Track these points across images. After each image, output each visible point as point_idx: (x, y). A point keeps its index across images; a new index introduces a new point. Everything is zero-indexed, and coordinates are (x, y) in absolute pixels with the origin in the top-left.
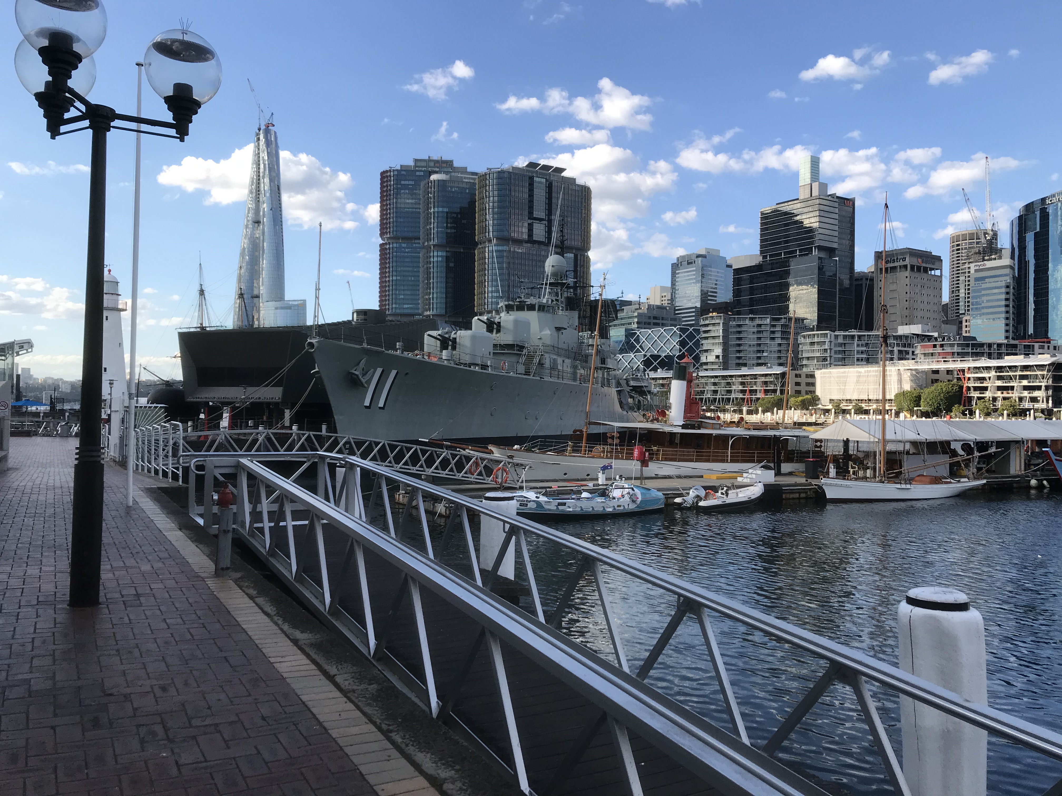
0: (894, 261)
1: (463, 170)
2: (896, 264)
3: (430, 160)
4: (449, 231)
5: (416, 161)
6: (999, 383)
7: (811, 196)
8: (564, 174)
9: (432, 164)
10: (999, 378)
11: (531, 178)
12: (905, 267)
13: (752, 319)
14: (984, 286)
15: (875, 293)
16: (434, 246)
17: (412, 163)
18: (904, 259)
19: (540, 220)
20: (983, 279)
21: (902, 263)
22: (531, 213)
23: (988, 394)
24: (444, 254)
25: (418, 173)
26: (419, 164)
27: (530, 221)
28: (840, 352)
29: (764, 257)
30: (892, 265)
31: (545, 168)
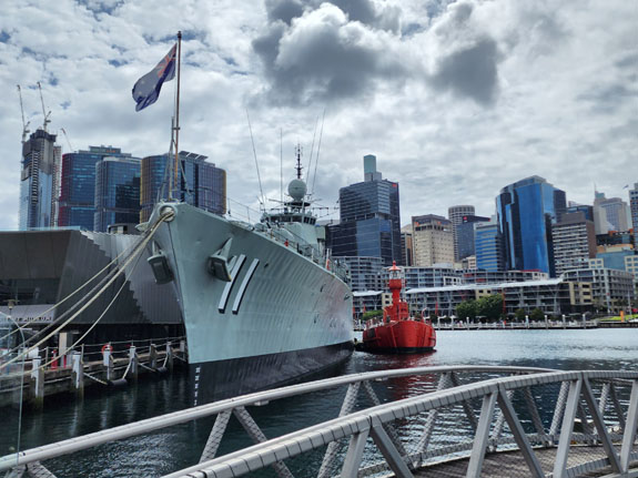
0: (424, 223)
1: (129, 156)
2: (425, 225)
3: (103, 148)
5: (92, 148)
6: (526, 298)
7: (372, 180)
8: (206, 160)
9: (104, 150)
10: (525, 294)
11: (183, 162)
12: (431, 226)
14: (483, 238)
16: (106, 208)
17: (88, 149)
18: (430, 222)
19: (190, 191)
20: (482, 233)
21: (429, 224)
22: (182, 186)
23: (519, 305)
24: (114, 215)
25: (93, 157)
26: (94, 150)
29: (344, 220)
30: (423, 225)
31: (193, 155)
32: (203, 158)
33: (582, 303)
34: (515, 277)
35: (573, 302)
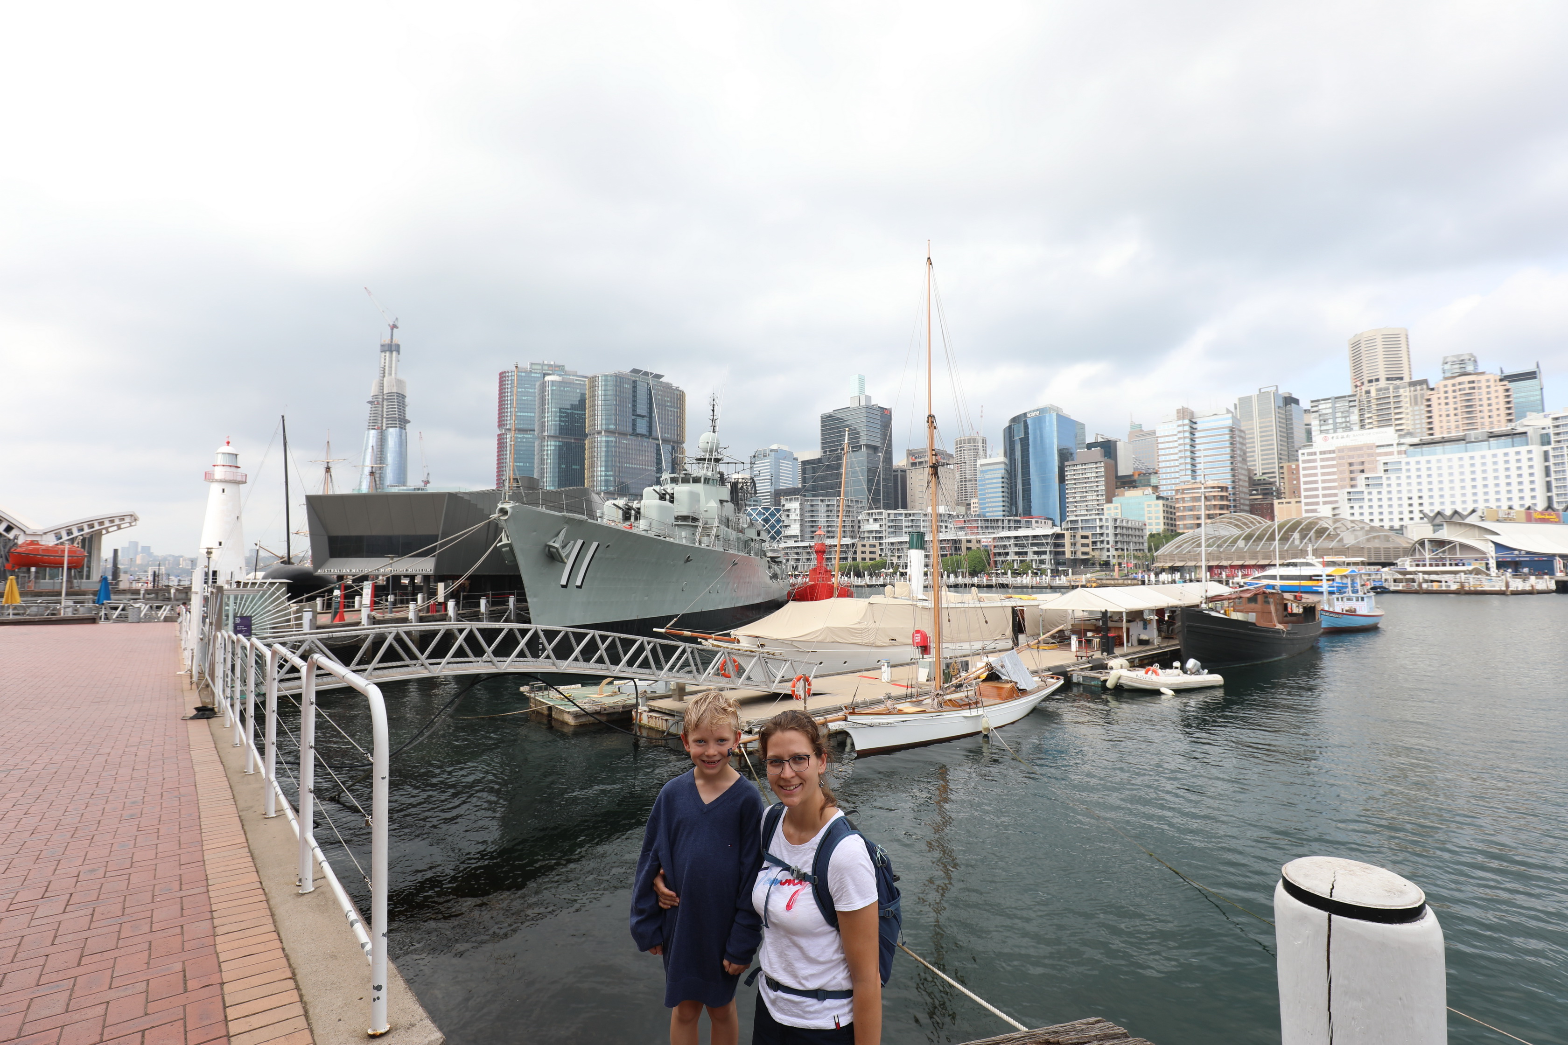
0: (921, 457)
1: (575, 374)
2: (922, 459)
3: (545, 365)
4: (563, 424)
5: (532, 364)
6: (1017, 549)
7: (860, 406)
8: (662, 380)
9: (546, 368)
10: (1016, 545)
11: (635, 382)
13: (822, 500)
14: (986, 477)
15: (908, 482)
16: (548, 436)
17: (528, 366)
18: (925, 456)
19: (643, 416)
20: (985, 471)
21: (925, 459)
22: (634, 410)
23: (1009, 558)
24: (557, 443)
25: (533, 375)
26: (534, 367)
27: (634, 417)
28: (892, 527)
29: (825, 452)
30: (917, 461)
31: (646, 374)
32: (659, 377)
33: (1080, 556)
34: (1012, 524)
35: (1068, 555)
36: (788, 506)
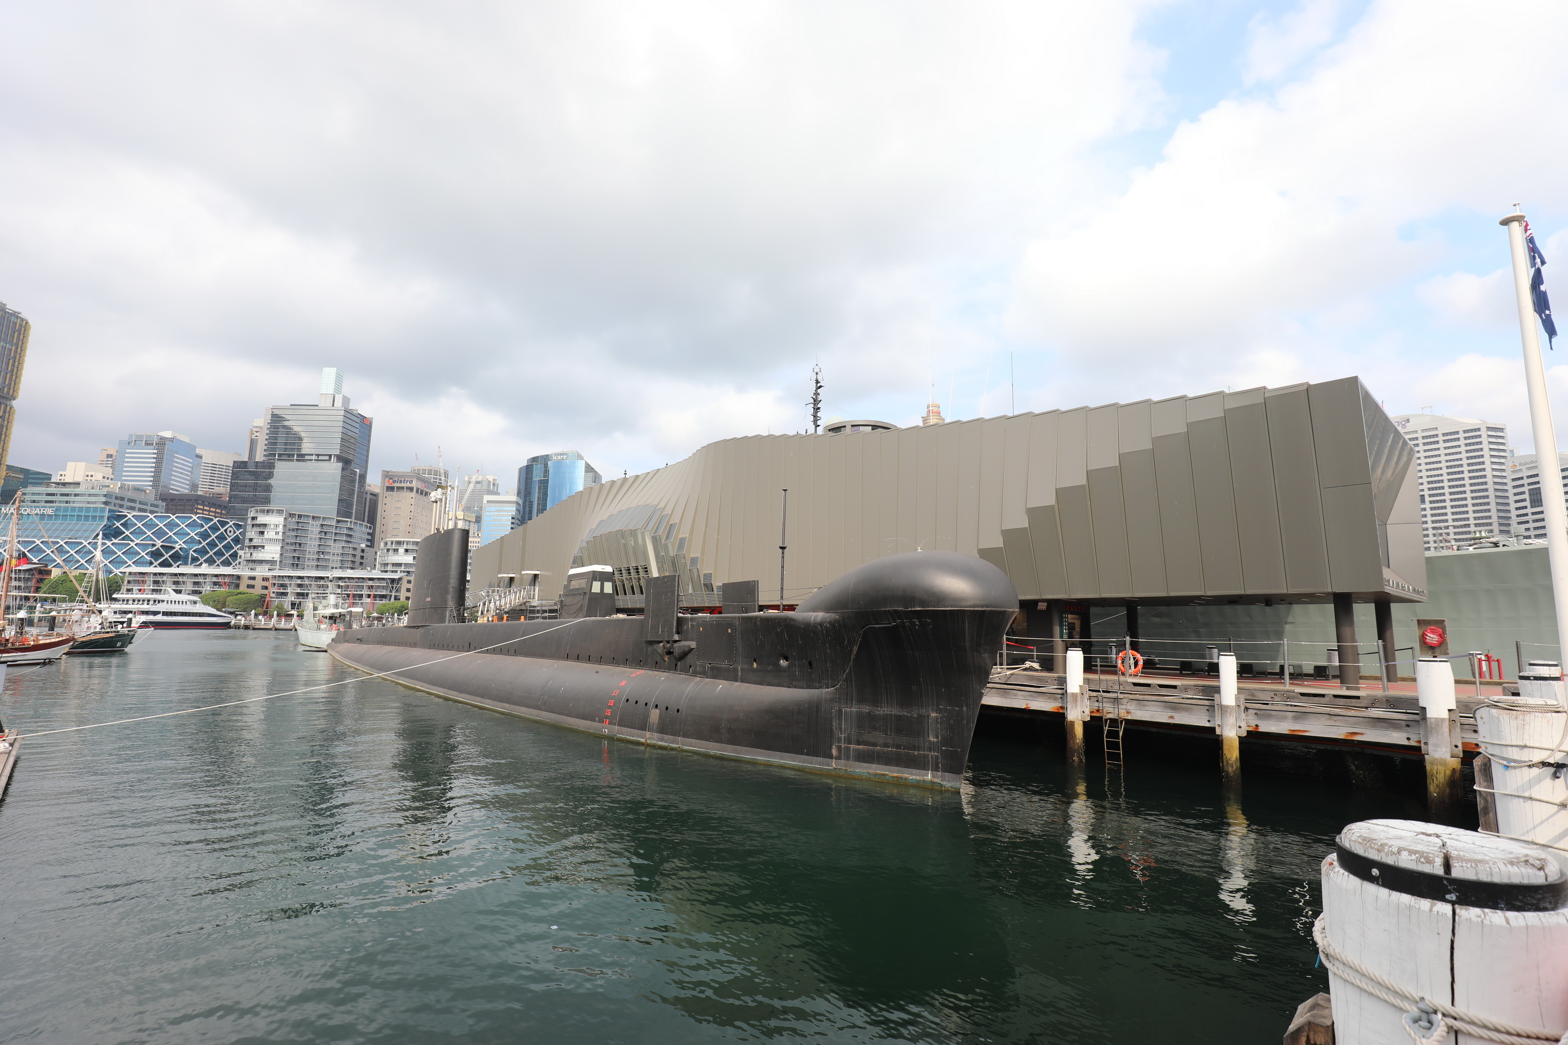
0: (401, 482)
2: (402, 485)
7: (333, 406)
12: (411, 489)
14: (493, 515)
15: (379, 508)
18: (411, 482)
20: (493, 508)
21: (408, 485)
30: (399, 485)
36: (262, 519)
